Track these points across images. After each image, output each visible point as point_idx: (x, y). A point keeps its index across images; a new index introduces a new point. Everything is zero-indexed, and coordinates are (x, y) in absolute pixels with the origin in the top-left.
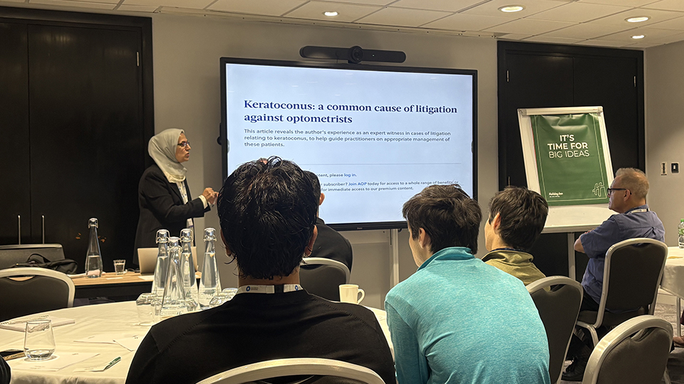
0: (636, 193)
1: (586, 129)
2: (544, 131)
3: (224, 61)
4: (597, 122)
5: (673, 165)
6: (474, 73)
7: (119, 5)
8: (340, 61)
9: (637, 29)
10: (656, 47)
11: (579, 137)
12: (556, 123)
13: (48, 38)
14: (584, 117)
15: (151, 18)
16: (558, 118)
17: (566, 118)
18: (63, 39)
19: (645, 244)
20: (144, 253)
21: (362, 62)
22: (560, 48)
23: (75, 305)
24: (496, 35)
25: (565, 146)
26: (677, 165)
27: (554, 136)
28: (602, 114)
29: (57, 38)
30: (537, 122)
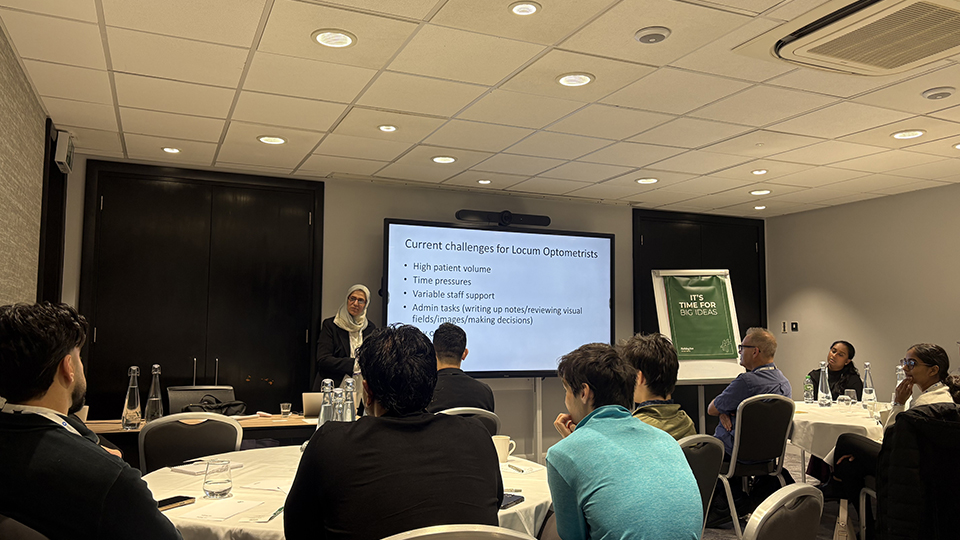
0: (764, 352)
1: (714, 290)
2: (675, 290)
3: (388, 222)
4: (724, 284)
5: (793, 324)
6: (612, 237)
7: (295, 170)
8: (491, 224)
9: (759, 200)
10: (776, 217)
11: (708, 297)
12: (686, 283)
13: (230, 198)
14: (711, 279)
15: (323, 183)
16: (688, 279)
17: (696, 280)
18: (244, 199)
19: (775, 400)
20: (309, 398)
21: (511, 225)
22: (688, 216)
23: (242, 448)
24: (631, 203)
25: (695, 305)
26: (796, 324)
27: (685, 296)
28: (728, 276)
29: (238, 198)
30: (669, 283)
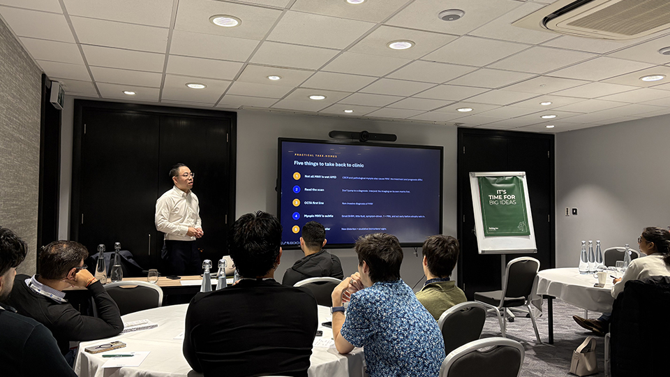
1: (514, 186)
2: (486, 186)
3: (281, 140)
4: (522, 182)
5: (573, 210)
6: (441, 149)
7: (216, 104)
8: (354, 140)
9: (549, 122)
11: (509, 191)
12: (494, 182)
14: (513, 179)
15: (236, 113)
16: (495, 178)
17: (501, 179)
21: (368, 141)
24: (456, 124)
25: (500, 197)
26: (576, 210)
27: (493, 191)
28: (525, 177)
30: (482, 181)
